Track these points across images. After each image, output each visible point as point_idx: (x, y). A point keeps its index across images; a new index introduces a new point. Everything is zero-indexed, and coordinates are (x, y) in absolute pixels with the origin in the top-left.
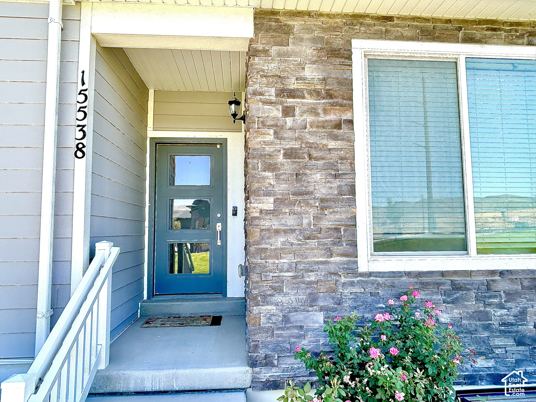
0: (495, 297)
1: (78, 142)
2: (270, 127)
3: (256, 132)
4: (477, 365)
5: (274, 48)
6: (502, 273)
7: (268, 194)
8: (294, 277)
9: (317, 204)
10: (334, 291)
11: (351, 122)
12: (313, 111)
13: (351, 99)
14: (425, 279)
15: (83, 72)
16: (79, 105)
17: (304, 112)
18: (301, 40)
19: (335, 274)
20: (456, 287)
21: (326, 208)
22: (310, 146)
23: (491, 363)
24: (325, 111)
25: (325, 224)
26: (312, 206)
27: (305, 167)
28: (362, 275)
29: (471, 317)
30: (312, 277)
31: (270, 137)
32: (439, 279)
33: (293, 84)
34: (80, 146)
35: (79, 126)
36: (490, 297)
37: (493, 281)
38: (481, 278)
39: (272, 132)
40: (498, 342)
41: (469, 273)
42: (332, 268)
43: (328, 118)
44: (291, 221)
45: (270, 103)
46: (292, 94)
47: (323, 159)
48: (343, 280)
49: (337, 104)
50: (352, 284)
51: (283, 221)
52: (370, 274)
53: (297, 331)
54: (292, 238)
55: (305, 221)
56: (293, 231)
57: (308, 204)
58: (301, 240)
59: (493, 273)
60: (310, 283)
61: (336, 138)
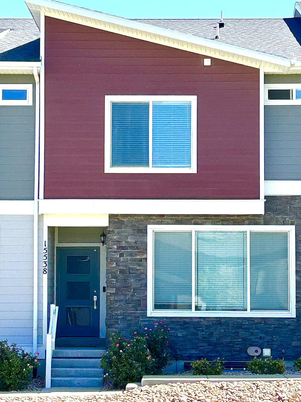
1: (44, 268)
3: (109, 263)
5: (116, 230)
6: (204, 318)
7: (113, 287)
8: (123, 318)
9: (132, 291)
11: (146, 259)
12: (131, 255)
13: (146, 250)
15: (45, 241)
16: (44, 254)
17: (128, 255)
18: (127, 226)
20: (185, 323)
21: (135, 292)
22: (130, 269)
23: (197, 352)
25: (135, 298)
27: (128, 276)
28: (148, 318)
33: (123, 244)
34: (45, 269)
35: (44, 262)
36: (199, 327)
37: (201, 321)
38: (196, 320)
39: (115, 263)
40: (201, 344)
42: (137, 315)
43: (137, 257)
45: (115, 252)
46: (123, 248)
47: (135, 274)
48: (141, 319)
49: (140, 252)
50: (144, 321)
51: (119, 297)
52: (152, 317)
55: (127, 297)
57: (128, 291)
58: (125, 305)
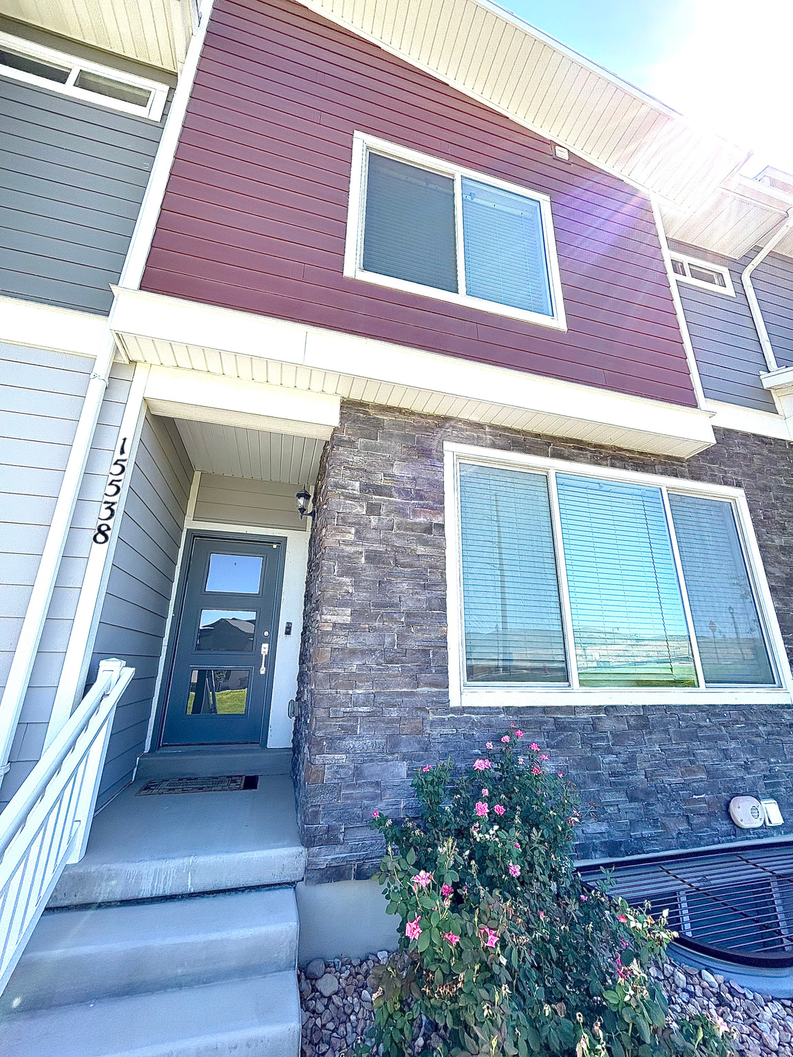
0: (602, 739)
1: (101, 522)
2: (351, 524)
3: (335, 529)
4: (589, 831)
5: (362, 440)
6: (607, 709)
7: (345, 604)
8: (371, 714)
9: (403, 620)
10: (422, 732)
11: (442, 526)
12: (400, 511)
13: (442, 503)
14: (526, 717)
15: (125, 439)
16: (112, 478)
17: (391, 512)
18: (391, 435)
19: (422, 709)
20: (560, 726)
21: (413, 624)
22: (396, 550)
23: (603, 827)
24: (415, 513)
25: (412, 644)
26: (396, 622)
27: (390, 574)
28: (454, 710)
29: (578, 766)
30: (394, 713)
31: (350, 537)
32: (540, 716)
33: (380, 480)
34: (104, 528)
35: (106, 502)
36: (597, 739)
37: (598, 718)
38: (586, 716)
39: (353, 531)
40: (609, 797)
41: (572, 710)
42: (419, 701)
43: (418, 520)
44: (370, 640)
45: (353, 498)
46: (379, 490)
47: (411, 566)
48: (431, 717)
49: (428, 507)
50: (442, 723)
51: (361, 639)
52: (464, 710)
53: (371, 790)
54: (370, 661)
55: (388, 640)
56: (372, 652)
57: (392, 619)
58: (381, 664)
59: (597, 709)
60: (392, 721)
61: (425, 543)
